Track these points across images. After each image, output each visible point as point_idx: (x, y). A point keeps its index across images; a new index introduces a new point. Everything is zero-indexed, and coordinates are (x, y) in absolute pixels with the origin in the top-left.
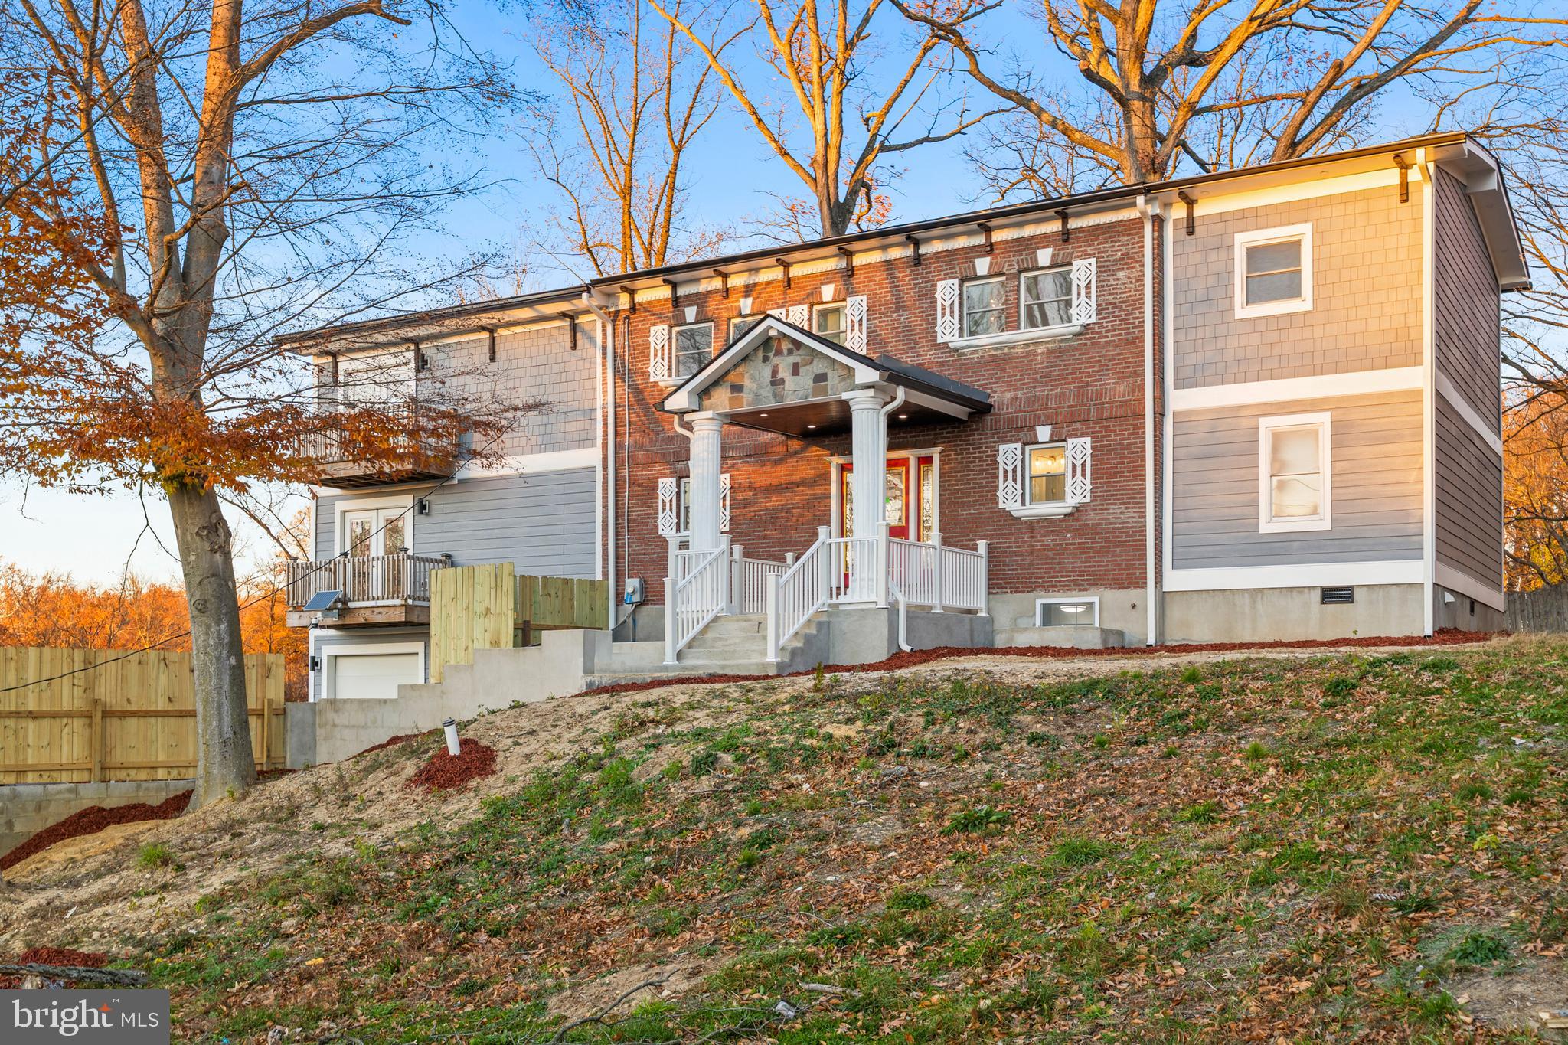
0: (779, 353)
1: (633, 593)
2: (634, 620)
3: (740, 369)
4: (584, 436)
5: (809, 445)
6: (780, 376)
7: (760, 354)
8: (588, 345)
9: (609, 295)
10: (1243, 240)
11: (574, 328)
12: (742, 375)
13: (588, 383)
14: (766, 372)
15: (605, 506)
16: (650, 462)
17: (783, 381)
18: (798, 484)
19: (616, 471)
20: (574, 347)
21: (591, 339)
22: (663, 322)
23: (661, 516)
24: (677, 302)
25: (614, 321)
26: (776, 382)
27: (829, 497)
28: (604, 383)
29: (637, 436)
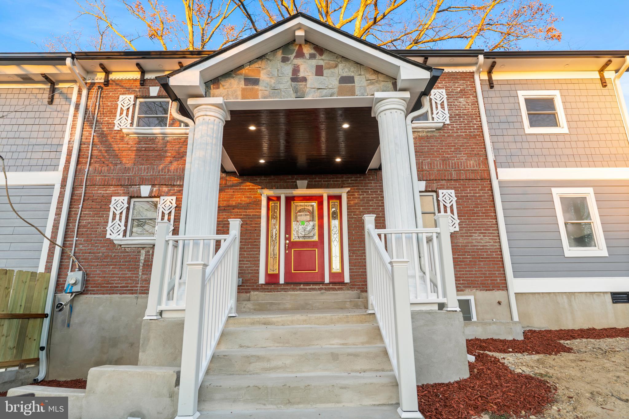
0: (300, 55)
1: (75, 284)
2: (71, 308)
3: (256, 65)
4: (48, 162)
5: (244, 181)
6: (301, 74)
7: (279, 54)
8: (63, 102)
9: (88, 72)
10: (522, 95)
11: (53, 90)
12: (258, 70)
13: (59, 128)
14: (288, 69)
15: (58, 214)
16: (106, 185)
17: (304, 79)
18: (234, 207)
19: (74, 189)
20: (51, 102)
21: (68, 99)
22: (131, 93)
23: (110, 224)
24: (143, 82)
25: (89, 89)
26: (296, 78)
27: (259, 217)
28: (74, 127)
29: (97, 165)
